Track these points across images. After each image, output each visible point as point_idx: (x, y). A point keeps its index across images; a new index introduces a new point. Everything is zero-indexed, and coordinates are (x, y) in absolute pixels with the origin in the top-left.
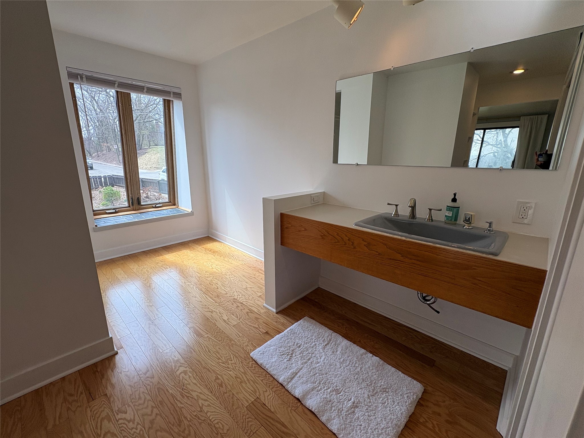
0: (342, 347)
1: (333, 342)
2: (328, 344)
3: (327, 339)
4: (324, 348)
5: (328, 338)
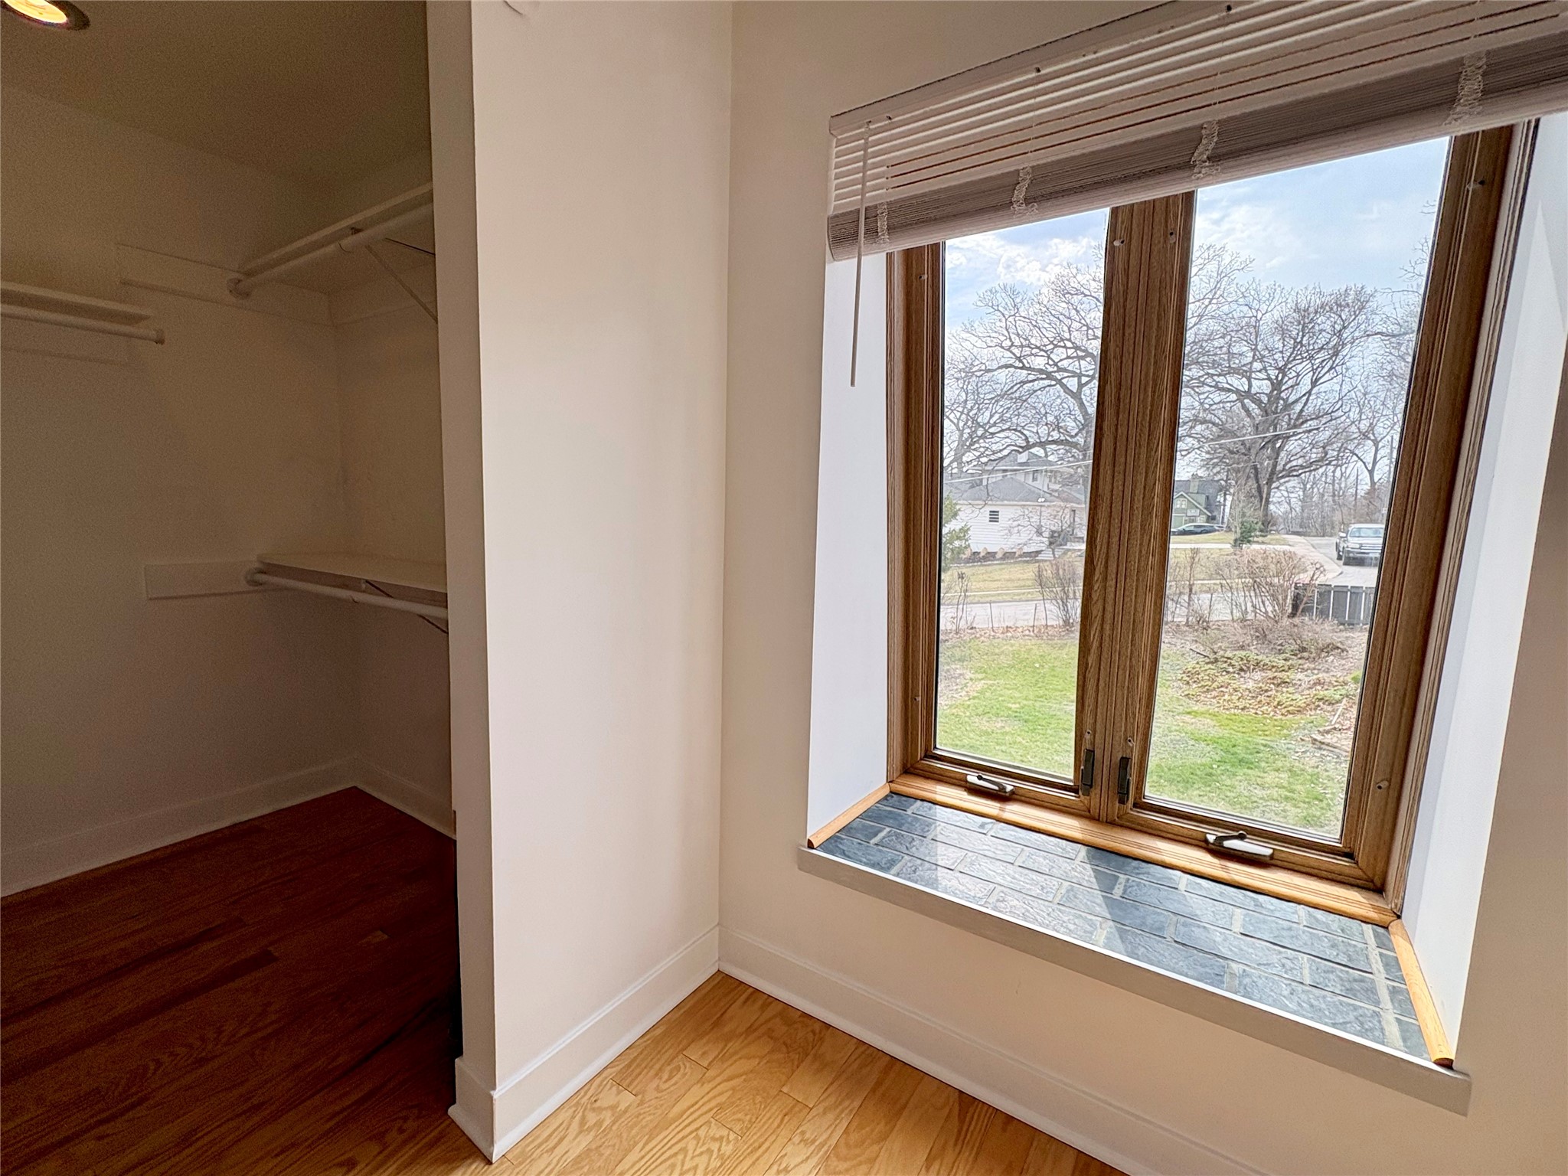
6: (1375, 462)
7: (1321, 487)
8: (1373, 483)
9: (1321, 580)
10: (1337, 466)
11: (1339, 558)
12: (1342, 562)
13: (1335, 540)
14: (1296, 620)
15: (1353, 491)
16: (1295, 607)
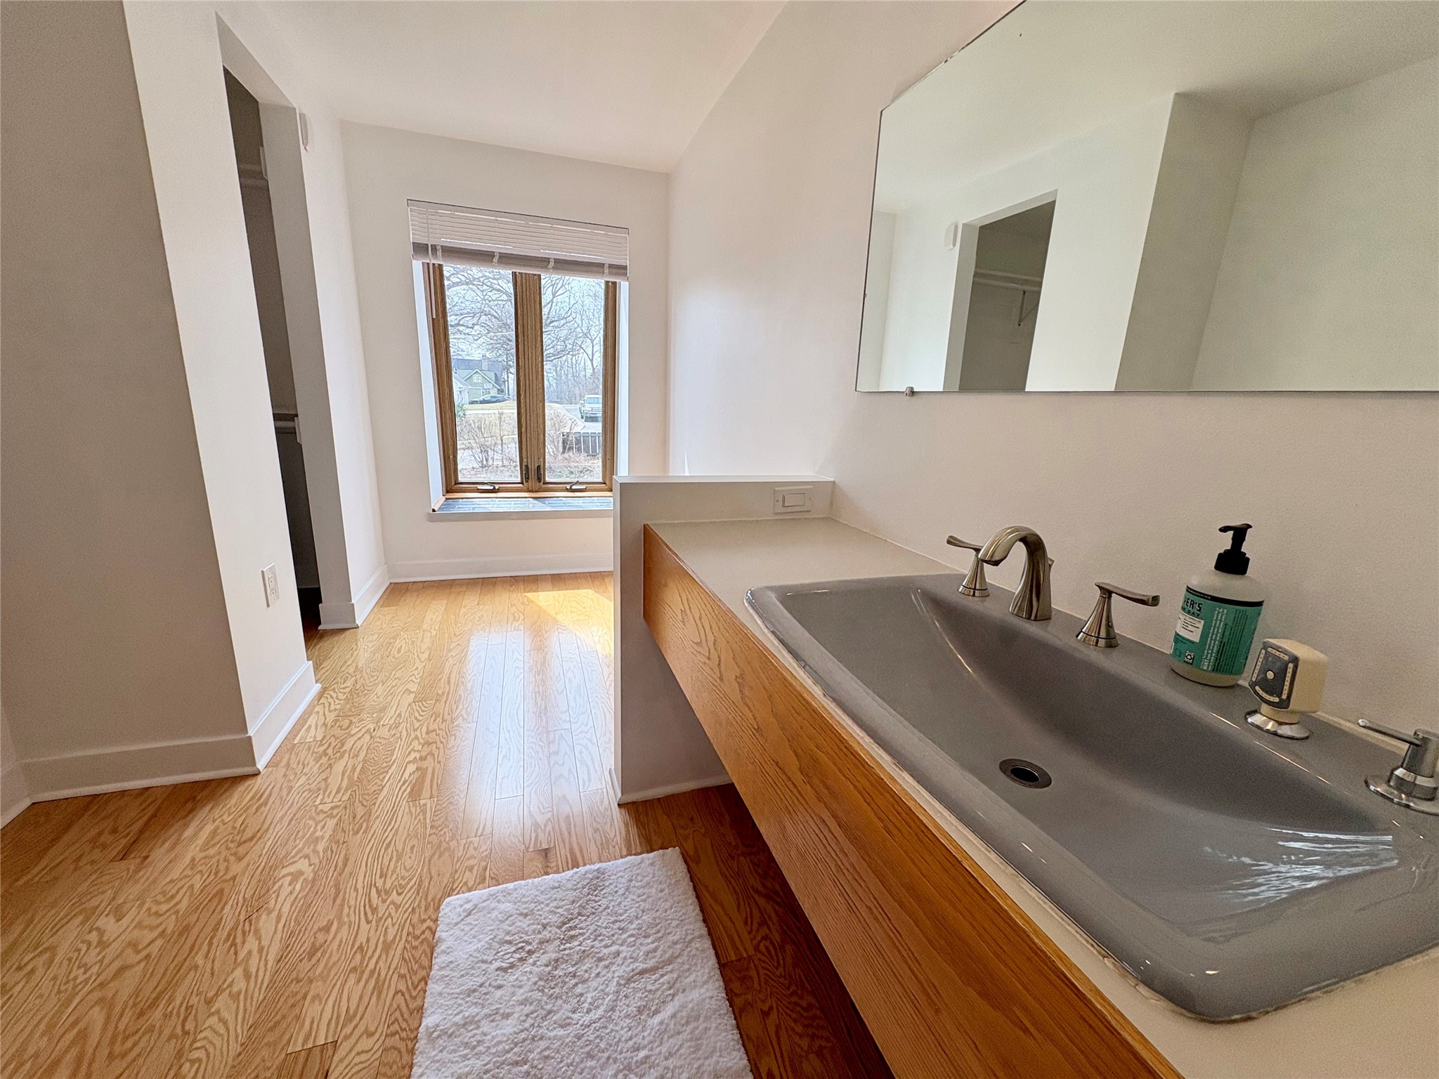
0: (683, 1006)
1: (671, 972)
2: (653, 970)
3: (665, 952)
4: (629, 981)
5: (670, 952)
6: (593, 355)
7: (565, 369)
8: (594, 369)
9: (576, 430)
10: (573, 355)
11: (582, 418)
12: (583, 420)
13: (578, 406)
14: (566, 455)
15: (583, 373)
16: (564, 448)
